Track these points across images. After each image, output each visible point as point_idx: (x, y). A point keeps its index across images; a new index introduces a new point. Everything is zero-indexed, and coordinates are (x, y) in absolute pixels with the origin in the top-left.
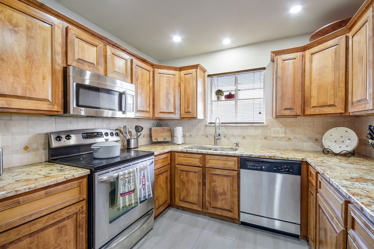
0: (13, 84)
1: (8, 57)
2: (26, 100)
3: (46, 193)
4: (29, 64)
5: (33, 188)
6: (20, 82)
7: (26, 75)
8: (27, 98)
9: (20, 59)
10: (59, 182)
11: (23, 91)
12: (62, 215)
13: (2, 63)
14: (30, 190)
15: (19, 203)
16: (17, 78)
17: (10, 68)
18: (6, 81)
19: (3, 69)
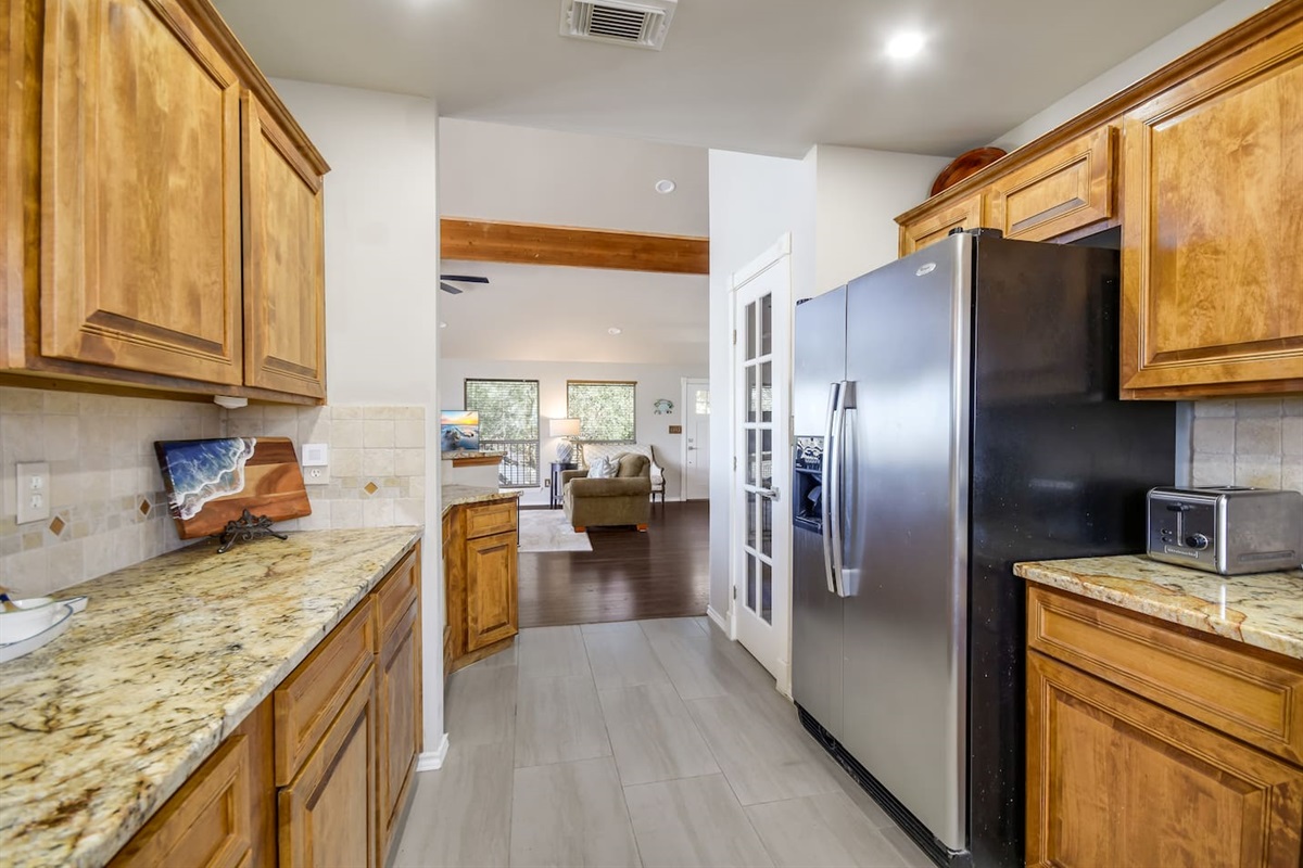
0: (1242, 311)
1: (1229, 237)
2: (1283, 349)
3: (1154, 638)
4: (1291, 223)
5: (1118, 599)
6: (1261, 295)
7: (1280, 267)
8: (1284, 342)
9: (1260, 225)
10: (1185, 622)
11: (1269, 322)
12: (1202, 747)
13: (1216, 260)
14: (1110, 602)
15: (1093, 623)
16: (1254, 288)
17: (1235, 264)
18: (1223, 308)
19: (1217, 278)
